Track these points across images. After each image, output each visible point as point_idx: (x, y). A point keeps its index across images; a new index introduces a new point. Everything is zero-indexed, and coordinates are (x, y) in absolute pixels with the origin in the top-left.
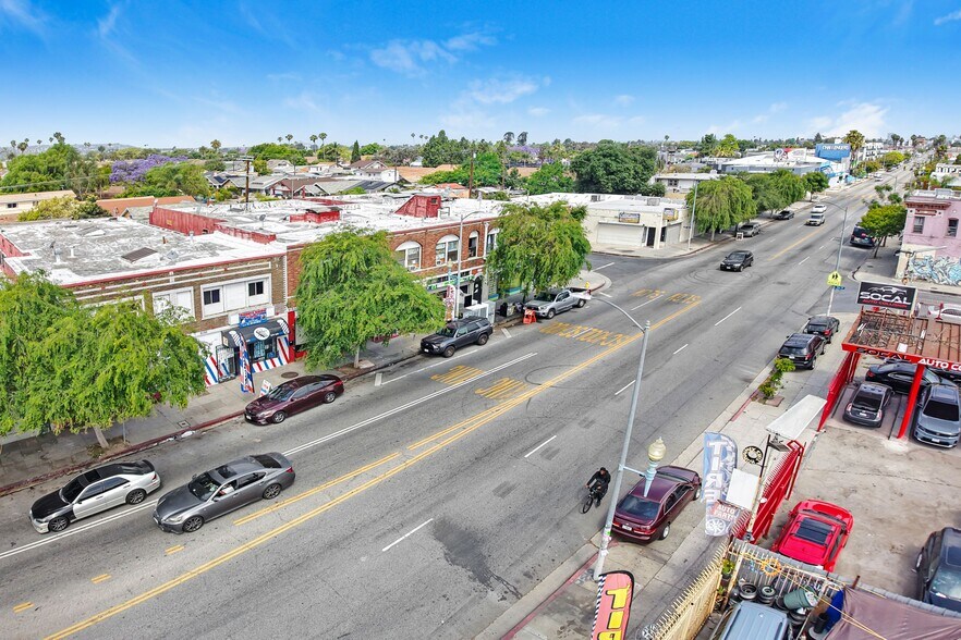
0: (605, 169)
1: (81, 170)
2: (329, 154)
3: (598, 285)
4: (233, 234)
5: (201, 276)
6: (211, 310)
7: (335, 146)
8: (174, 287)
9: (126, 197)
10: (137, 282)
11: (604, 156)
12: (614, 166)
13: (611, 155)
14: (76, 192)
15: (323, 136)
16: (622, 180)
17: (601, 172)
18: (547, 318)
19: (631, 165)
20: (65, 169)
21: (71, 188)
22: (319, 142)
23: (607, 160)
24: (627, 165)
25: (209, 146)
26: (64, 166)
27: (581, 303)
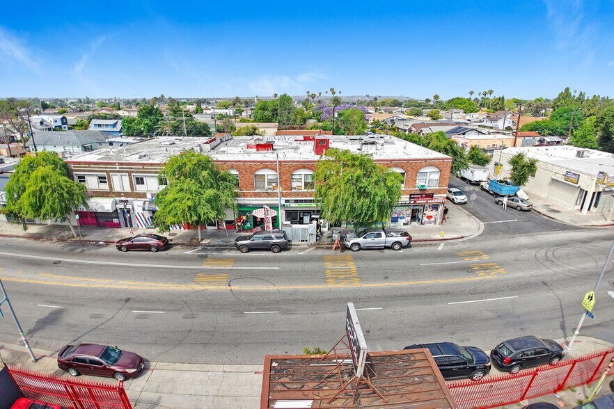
3: (460, 236)
5: (131, 168)
6: (140, 188)
8: (119, 172)
10: (102, 166)
15: (491, 92)
18: (349, 249)
27: (397, 247)
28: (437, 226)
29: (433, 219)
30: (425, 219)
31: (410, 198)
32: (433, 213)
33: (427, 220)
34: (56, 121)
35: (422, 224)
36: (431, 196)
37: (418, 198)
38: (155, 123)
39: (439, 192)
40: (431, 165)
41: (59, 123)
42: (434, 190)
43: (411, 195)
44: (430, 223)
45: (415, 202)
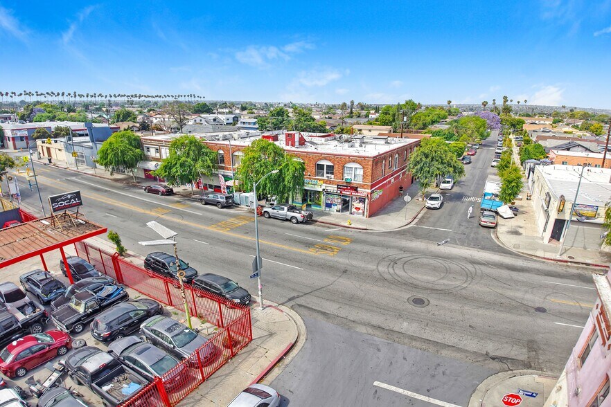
3: (365, 228)
18: (263, 215)
27: (294, 221)
28: (365, 218)
29: (361, 211)
30: (354, 210)
31: (338, 188)
32: (361, 205)
33: (355, 210)
34: (228, 119)
35: (351, 213)
36: (355, 189)
37: (344, 189)
38: (281, 123)
39: (363, 186)
40: (354, 162)
41: (231, 121)
42: (359, 184)
43: (338, 185)
44: (359, 214)
45: (341, 192)
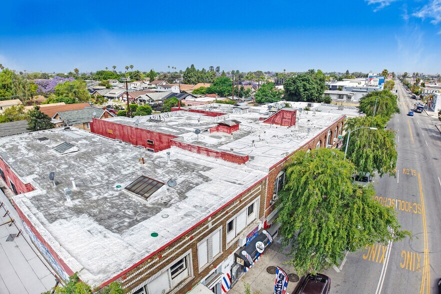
0: (304, 88)
1: (21, 86)
2: (135, 76)
4: (195, 150)
7: (138, 72)
9: (48, 103)
10: (187, 238)
11: (303, 80)
12: (308, 86)
13: (306, 80)
14: (21, 100)
15: (132, 67)
16: (312, 94)
17: (302, 90)
19: (315, 86)
20: (12, 86)
21: (18, 98)
22: (130, 70)
23: (305, 83)
24: (314, 86)
25: (73, 72)
26: (11, 84)
